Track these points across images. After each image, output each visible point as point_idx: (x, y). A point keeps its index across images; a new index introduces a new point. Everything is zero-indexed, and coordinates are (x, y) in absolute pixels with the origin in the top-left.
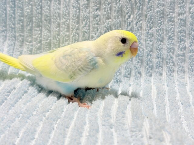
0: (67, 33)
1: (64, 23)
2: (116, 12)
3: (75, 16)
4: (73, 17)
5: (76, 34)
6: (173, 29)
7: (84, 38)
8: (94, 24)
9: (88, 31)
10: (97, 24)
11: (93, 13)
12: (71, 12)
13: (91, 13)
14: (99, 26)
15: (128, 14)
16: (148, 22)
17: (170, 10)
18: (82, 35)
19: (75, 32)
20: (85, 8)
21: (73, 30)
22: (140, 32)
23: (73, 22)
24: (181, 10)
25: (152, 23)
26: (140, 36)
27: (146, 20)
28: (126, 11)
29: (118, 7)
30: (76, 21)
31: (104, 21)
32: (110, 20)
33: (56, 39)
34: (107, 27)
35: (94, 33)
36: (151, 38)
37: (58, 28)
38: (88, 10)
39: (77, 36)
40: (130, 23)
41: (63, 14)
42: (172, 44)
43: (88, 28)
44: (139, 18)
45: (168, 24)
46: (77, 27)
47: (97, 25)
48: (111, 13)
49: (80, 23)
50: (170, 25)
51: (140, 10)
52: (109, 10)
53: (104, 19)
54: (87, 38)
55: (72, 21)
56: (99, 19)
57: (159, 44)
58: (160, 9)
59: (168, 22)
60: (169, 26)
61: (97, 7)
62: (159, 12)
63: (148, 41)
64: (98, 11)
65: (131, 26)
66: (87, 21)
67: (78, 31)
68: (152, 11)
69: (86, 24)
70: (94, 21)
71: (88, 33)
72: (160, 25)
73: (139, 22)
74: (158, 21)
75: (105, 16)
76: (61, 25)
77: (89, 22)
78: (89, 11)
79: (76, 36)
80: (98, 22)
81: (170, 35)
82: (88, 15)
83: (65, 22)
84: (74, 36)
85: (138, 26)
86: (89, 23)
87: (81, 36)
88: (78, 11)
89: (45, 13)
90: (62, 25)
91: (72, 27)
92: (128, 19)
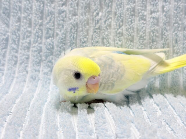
0: (29, 29)
1: (25, 18)
2: (83, 9)
3: (39, 11)
4: (36, 12)
5: (40, 31)
6: (144, 28)
7: (48, 35)
8: (60, 21)
9: (53, 28)
10: (63, 20)
11: (59, 8)
12: (34, 7)
13: (56, 9)
14: (64, 23)
15: (97, 11)
16: (117, 20)
17: (142, 8)
18: (46, 32)
19: (38, 28)
20: (50, 3)
21: (36, 26)
22: (109, 30)
23: (36, 17)
24: (153, 8)
25: (122, 21)
26: (109, 36)
27: (115, 17)
28: (94, 8)
29: (86, 3)
30: (40, 16)
31: (70, 18)
32: (77, 17)
33: (16, 35)
34: (73, 24)
35: (59, 30)
36: (120, 37)
37: (19, 23)
38: (53, 5)
39: (41, 32)
40: (98, 21)
41: (24, 8)
42: (143, 44)
43: (52, 24)
44: (108, 16)
45: (140, 22)
46: (41, 22)
47: (62, 22)
48: (78, 10)
49: (44, 19)
50: (141, 23)
51: (109, 7)
52: (76, 6)
53: (70, 15)
54: (51, 35)
55: (35, 15)
56: (64, 15)
57: (129, 44)
58: (130, 6)
59: (139, 20)
60: (140, 25)
61: (63, 3)
62: (129, 9)
63: (116, 40)
64: (64, 7)
65: (99, 24)
66: (52, 16)
67: (41, 27)
68: (122, 9)
69: (50, 20)
70: (59, 17)
71: (52, 30)
72: (130, 23)
73: (108, 20)
74: (128, 19)
75: (71, 13)
76: (22, 20)
77: (54, 17)
78: (55, 6)
79: (39, 32)
80: (64, 18)
81: (141, 35)
82: (53, 10)
83: (27, 17)
84: (37, 32)
85: (106, 24)
86: (54, 19)
87: (44, 33)
88: (42, 5)
89: (3, 6)
90: (24, 20)
91: (35, 22)
92: (96, 16)
